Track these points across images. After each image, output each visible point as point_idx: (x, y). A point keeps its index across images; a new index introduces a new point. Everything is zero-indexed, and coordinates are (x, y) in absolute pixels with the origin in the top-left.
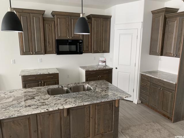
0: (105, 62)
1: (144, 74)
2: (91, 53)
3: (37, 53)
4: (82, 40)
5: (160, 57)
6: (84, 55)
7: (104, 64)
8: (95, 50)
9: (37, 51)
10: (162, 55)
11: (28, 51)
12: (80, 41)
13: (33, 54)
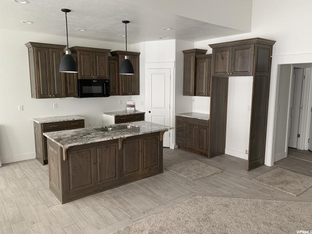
0: (134, 106)
1: (179, 115)
2: (119, 95)
3: (56, 97)
4: (108, 80)
5: (194, 97)
6: (111, 97)
7: (133, 109)
8: (123, 91)
9: (56, 93)
10: (195, 95)
11: (46, 93)
12: (107, 81)
13: (51, 97)
